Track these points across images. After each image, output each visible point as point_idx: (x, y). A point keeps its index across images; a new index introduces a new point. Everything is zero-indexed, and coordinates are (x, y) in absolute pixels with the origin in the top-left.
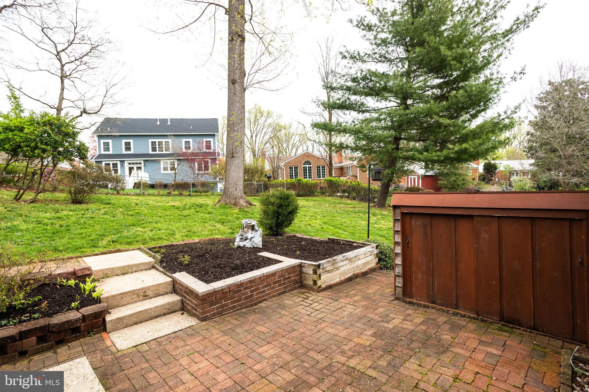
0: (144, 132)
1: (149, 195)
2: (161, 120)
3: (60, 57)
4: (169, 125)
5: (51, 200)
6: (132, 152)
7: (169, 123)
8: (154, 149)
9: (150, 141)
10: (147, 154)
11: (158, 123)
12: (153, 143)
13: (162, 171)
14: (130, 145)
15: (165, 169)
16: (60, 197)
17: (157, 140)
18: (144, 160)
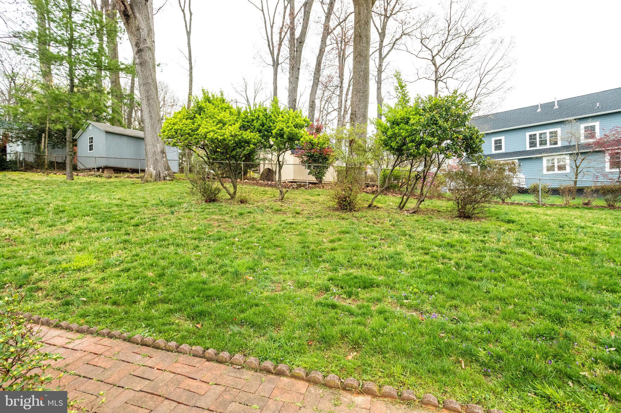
0: (519, 125)
1: (552, 205)
2: (543, 106)
3: (435, 62)
4: (556, 109)
5: (433, 210)
6: (503, 150)
7: (556, 107)
8: (533, 144)
9: (528, 134)
10: (523, 152)
11: (539, 110)
12: (532, 137)
13: (545, 172)
14: (501, 143)
15: (551, 168)
16: (441, 207)
17: (538, 132)
18: (519, 159)
